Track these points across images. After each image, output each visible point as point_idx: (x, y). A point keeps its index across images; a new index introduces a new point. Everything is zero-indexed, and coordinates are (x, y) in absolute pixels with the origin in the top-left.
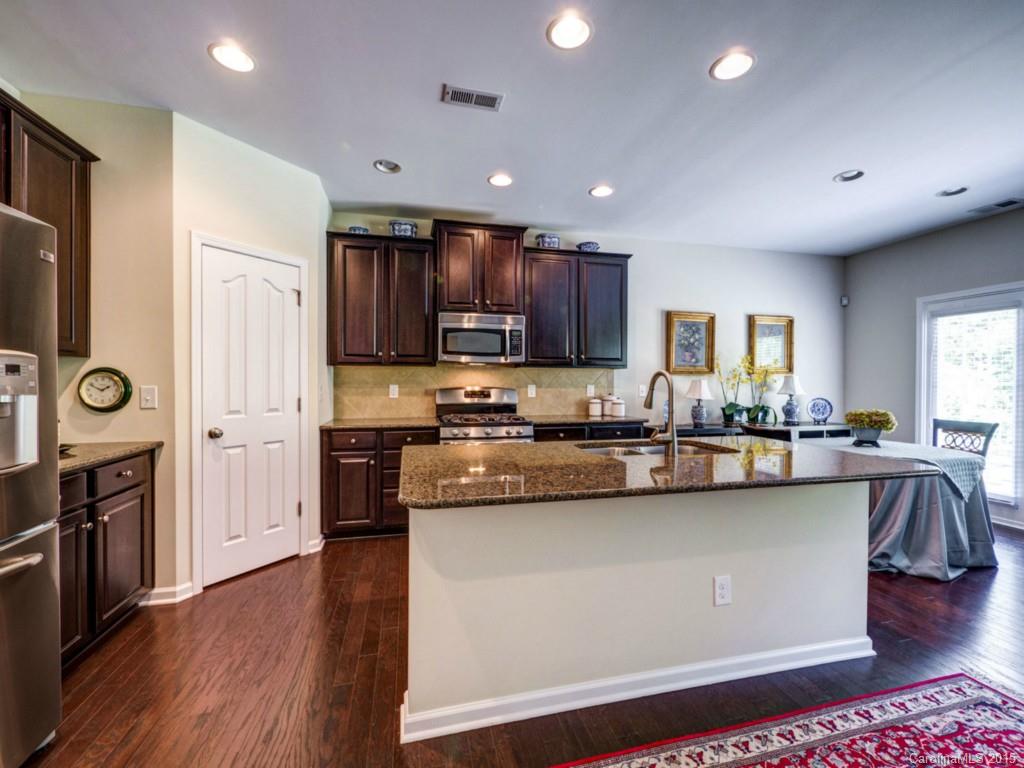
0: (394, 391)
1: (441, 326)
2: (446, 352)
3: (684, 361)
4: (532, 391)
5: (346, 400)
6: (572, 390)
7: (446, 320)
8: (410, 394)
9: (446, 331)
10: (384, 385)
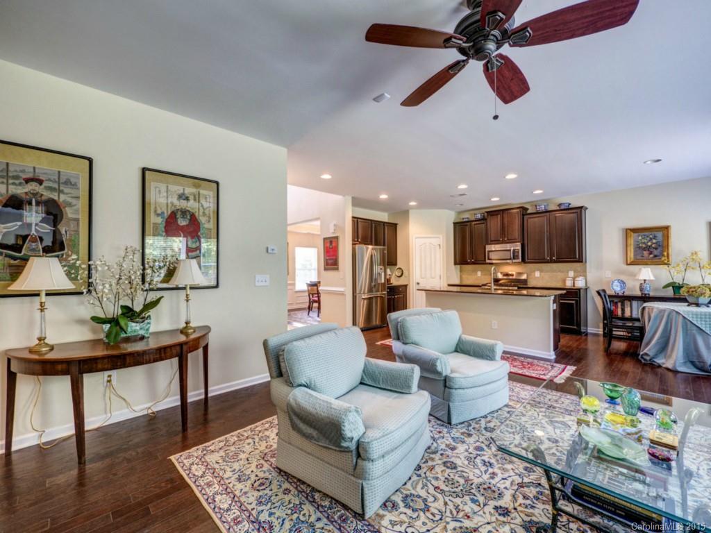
0: (479, 274)
1: (487, 250)
2: (489, 259)
3: (642, 256)
4: (537, 274)
5: (463, 276)
6: (559, 274)
7: (488, 248)
8: (485, 275)
9: (489, 252)
10: (475, 271)
